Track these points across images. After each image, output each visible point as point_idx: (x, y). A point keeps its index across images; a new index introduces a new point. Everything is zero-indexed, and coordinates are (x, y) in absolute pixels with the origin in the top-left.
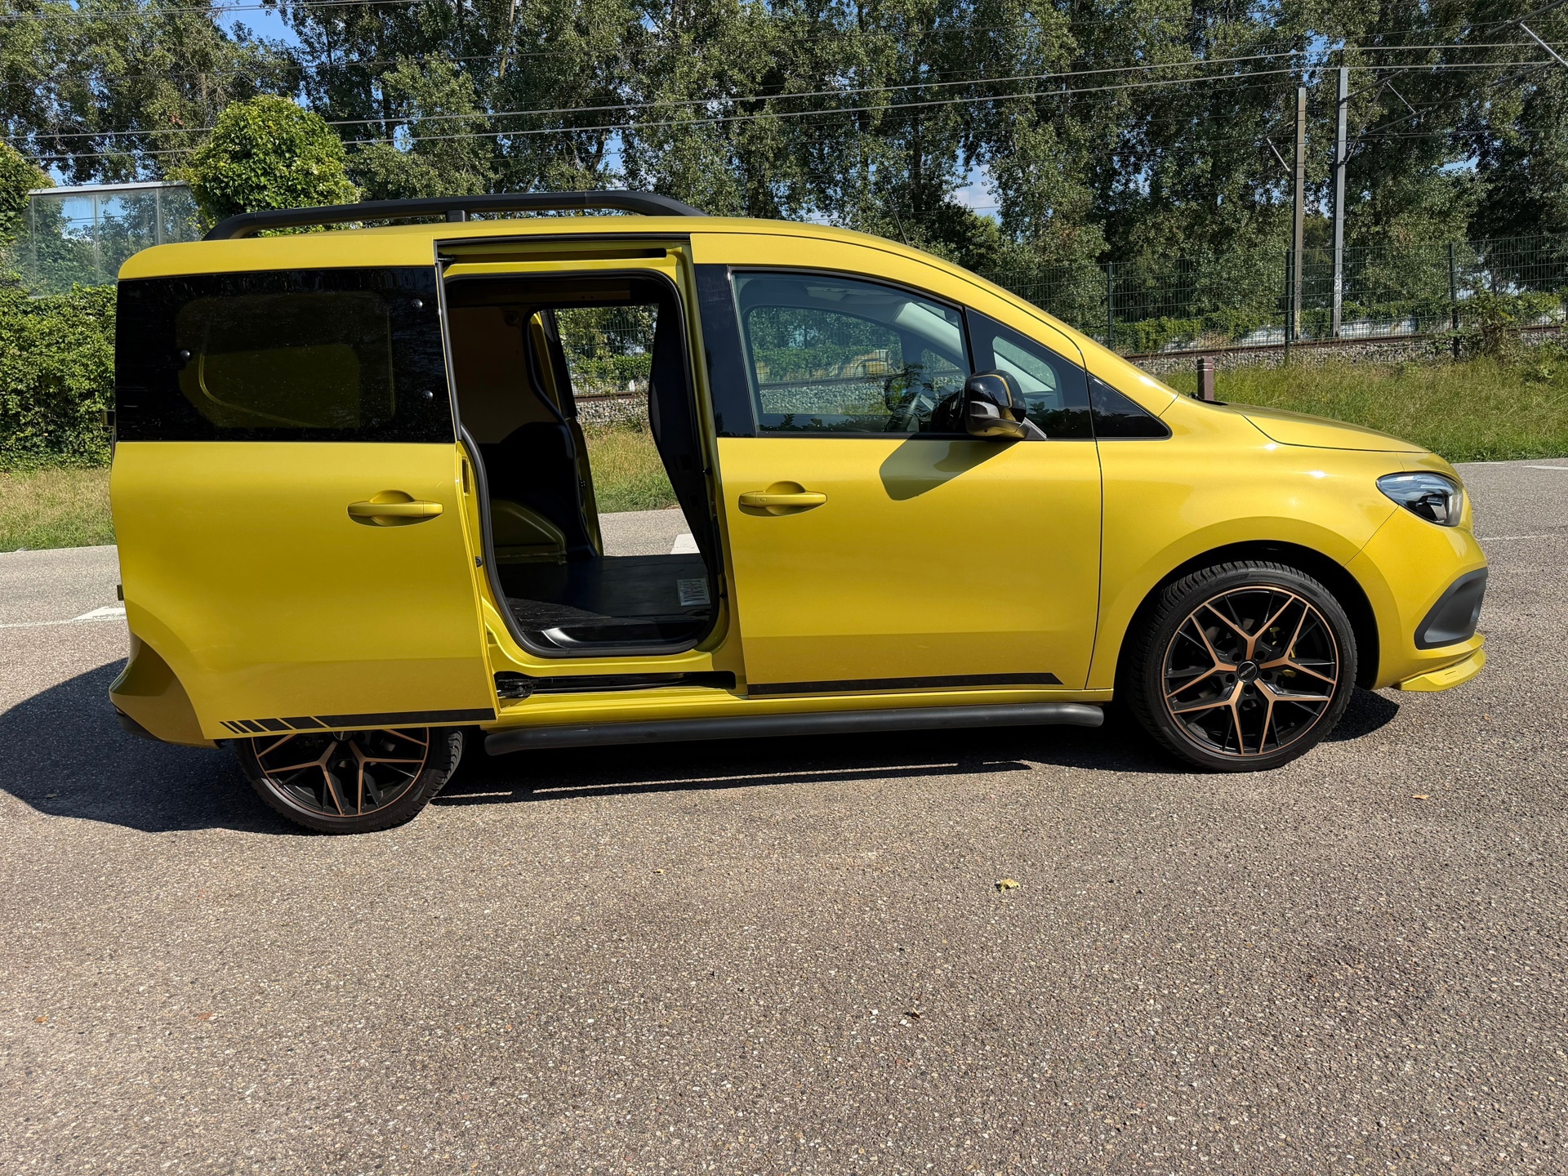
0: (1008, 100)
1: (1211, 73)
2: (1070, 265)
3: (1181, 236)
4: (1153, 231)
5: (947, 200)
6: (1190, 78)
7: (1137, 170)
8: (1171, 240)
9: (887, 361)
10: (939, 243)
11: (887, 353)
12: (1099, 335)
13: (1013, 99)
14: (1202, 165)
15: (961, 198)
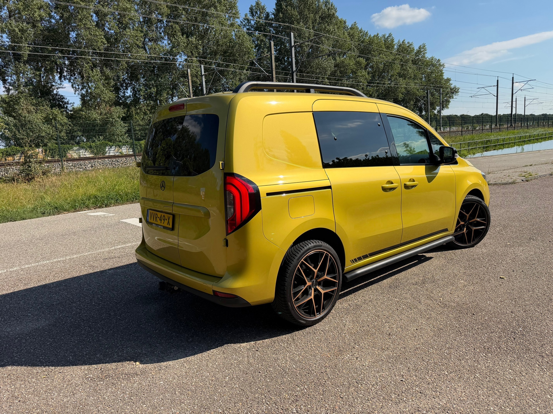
0: (80, 58)
1: (152, 59)
2: (112, 120)
3: (148, 112)
4: (139, 110)
5: (55, 92)
6: (145, 60)
7: (127, 89)
8: (145, 114)
9: (42, 153)
10: (56, 108)
11: (42, 150)
12: (128, 145)
13: (82, 58)
14: (154, 90)
15: (61, 92)
